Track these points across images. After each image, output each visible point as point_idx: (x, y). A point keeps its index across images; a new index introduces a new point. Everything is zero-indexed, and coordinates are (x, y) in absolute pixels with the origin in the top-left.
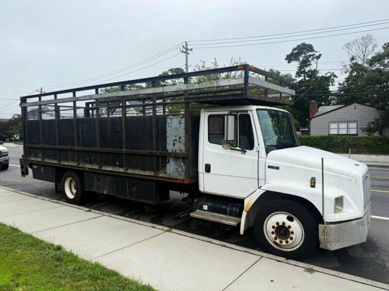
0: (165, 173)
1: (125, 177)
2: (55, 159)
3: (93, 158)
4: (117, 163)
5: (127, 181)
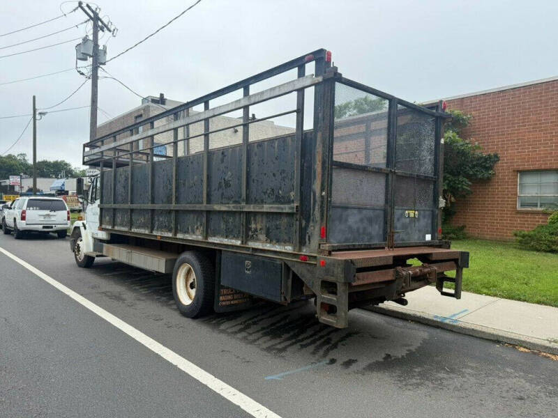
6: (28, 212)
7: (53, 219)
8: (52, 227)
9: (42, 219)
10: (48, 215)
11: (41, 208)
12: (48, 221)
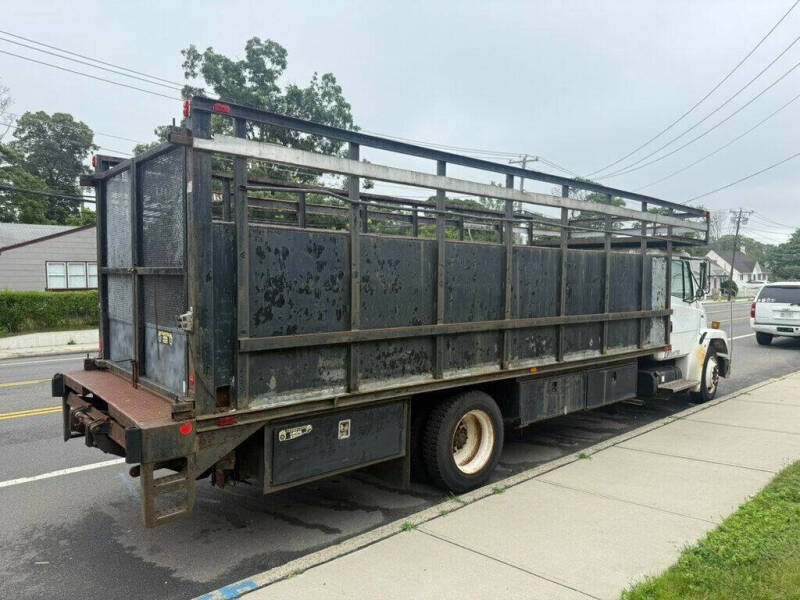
0: (649, 343)
1: (602, 366)
2: (420, 371)
3: (544, 343)
4: (591, 343)
5: (606, 371)
6: (758, 305)
7: (796, 316)
8: (792, 331)
9: (778, 316)
10: (786, 311)
11: (779, 300)
12: (786, 321)
